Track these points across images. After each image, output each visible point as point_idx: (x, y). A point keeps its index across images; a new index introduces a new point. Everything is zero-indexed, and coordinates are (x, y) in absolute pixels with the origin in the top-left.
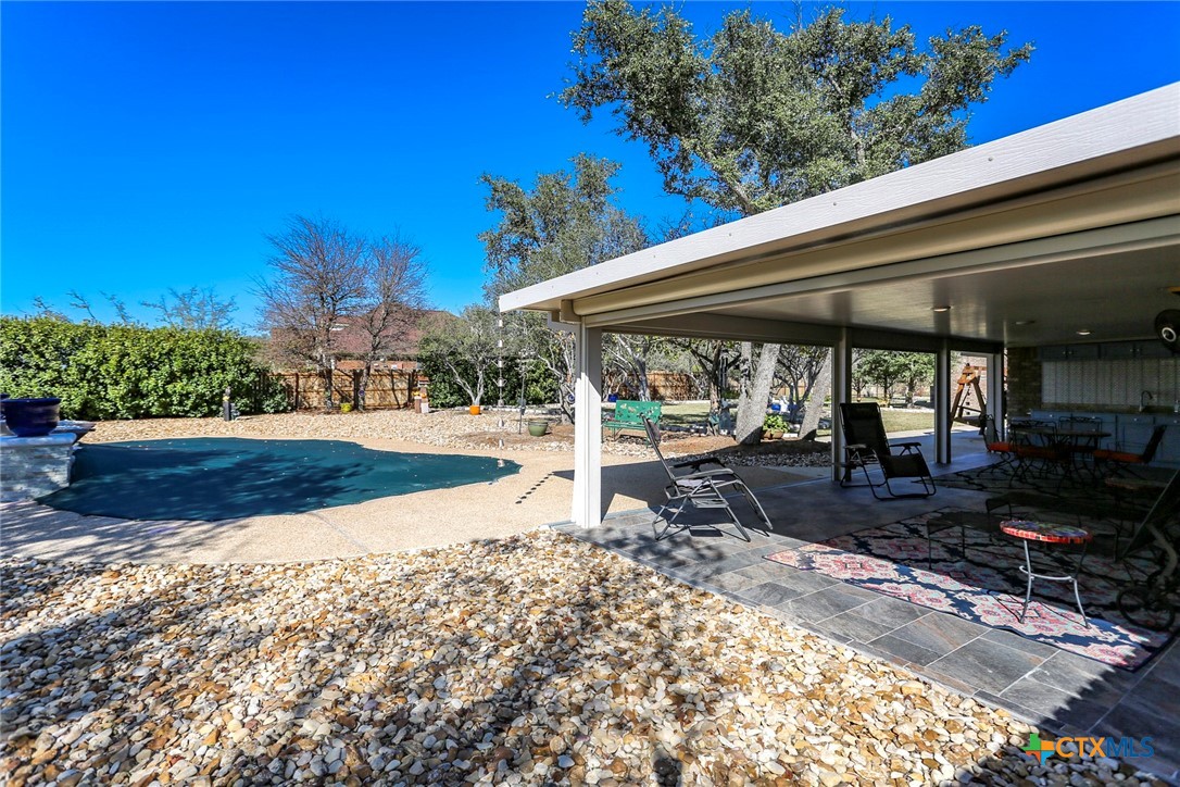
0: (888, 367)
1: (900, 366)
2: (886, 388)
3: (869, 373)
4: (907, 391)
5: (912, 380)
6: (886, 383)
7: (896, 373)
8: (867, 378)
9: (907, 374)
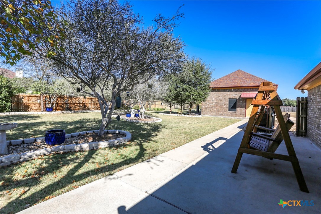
0: (182, 97)
1: (187, 96)
2: (181, 106)
3: (174, 99)
4: (189, 107)
5: (191, 103)
6: (181, 104)
7: (185, 99)
8: (174, 102)
9: (189, 100)
